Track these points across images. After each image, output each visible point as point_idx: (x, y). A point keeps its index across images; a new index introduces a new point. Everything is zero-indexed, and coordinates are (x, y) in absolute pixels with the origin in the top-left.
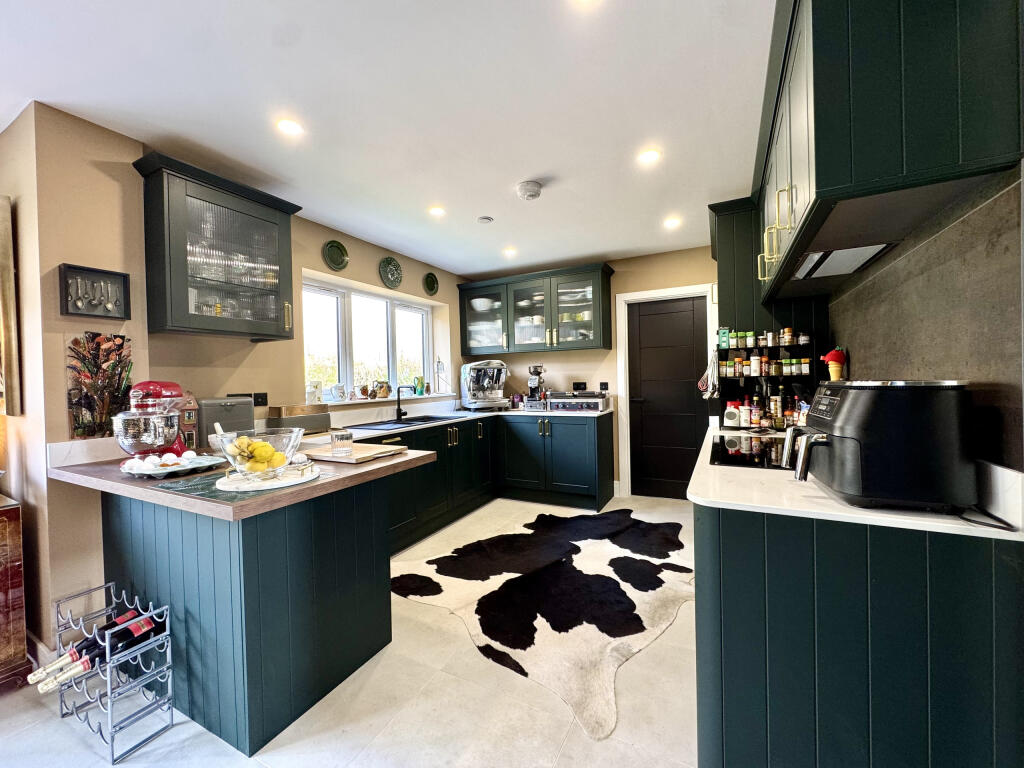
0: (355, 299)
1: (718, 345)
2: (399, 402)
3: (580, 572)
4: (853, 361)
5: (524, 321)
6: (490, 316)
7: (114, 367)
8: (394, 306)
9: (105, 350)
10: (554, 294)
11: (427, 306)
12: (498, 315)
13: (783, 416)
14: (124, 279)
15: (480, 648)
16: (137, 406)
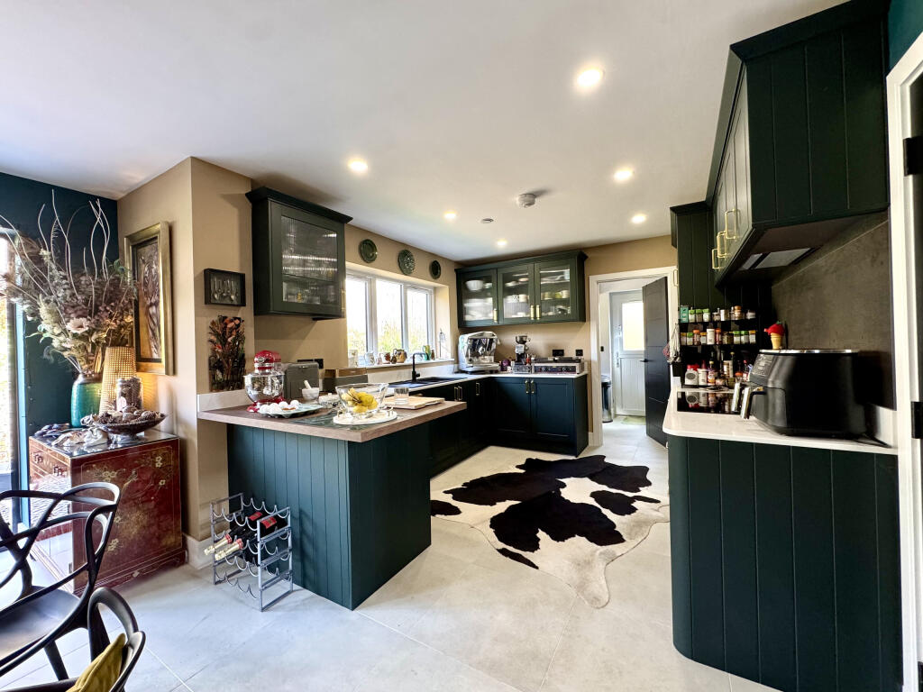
0: (379, 284)
1: (680, 320)
2: (414, 365)
3: (568, 501)
4: (790, 332)
5: (511, 300)
6: (481, 294)
7: (234, 341)
8: (406, 288)
9: (230, 328)
10: (537, 276)
11: (430, 287)
12: (489, 294)
13: (734, 376)
14: (241, 277)
15: (499, 550)
16: (259, 368)
